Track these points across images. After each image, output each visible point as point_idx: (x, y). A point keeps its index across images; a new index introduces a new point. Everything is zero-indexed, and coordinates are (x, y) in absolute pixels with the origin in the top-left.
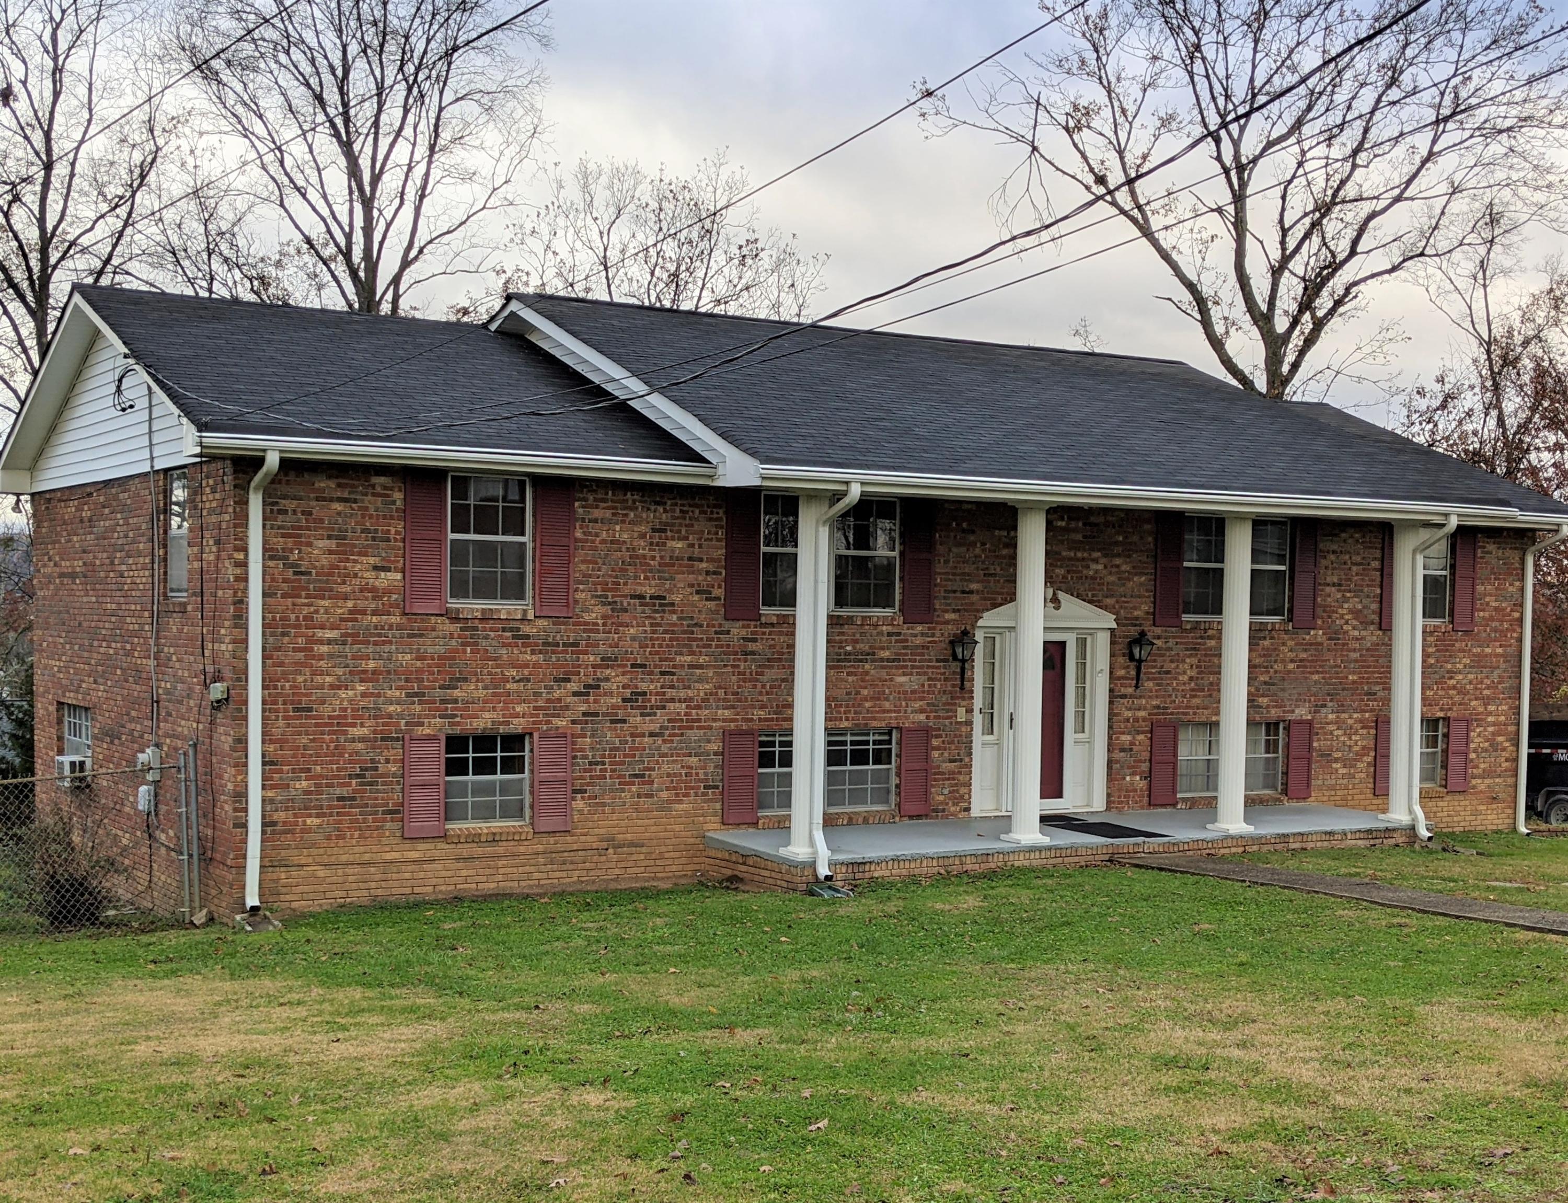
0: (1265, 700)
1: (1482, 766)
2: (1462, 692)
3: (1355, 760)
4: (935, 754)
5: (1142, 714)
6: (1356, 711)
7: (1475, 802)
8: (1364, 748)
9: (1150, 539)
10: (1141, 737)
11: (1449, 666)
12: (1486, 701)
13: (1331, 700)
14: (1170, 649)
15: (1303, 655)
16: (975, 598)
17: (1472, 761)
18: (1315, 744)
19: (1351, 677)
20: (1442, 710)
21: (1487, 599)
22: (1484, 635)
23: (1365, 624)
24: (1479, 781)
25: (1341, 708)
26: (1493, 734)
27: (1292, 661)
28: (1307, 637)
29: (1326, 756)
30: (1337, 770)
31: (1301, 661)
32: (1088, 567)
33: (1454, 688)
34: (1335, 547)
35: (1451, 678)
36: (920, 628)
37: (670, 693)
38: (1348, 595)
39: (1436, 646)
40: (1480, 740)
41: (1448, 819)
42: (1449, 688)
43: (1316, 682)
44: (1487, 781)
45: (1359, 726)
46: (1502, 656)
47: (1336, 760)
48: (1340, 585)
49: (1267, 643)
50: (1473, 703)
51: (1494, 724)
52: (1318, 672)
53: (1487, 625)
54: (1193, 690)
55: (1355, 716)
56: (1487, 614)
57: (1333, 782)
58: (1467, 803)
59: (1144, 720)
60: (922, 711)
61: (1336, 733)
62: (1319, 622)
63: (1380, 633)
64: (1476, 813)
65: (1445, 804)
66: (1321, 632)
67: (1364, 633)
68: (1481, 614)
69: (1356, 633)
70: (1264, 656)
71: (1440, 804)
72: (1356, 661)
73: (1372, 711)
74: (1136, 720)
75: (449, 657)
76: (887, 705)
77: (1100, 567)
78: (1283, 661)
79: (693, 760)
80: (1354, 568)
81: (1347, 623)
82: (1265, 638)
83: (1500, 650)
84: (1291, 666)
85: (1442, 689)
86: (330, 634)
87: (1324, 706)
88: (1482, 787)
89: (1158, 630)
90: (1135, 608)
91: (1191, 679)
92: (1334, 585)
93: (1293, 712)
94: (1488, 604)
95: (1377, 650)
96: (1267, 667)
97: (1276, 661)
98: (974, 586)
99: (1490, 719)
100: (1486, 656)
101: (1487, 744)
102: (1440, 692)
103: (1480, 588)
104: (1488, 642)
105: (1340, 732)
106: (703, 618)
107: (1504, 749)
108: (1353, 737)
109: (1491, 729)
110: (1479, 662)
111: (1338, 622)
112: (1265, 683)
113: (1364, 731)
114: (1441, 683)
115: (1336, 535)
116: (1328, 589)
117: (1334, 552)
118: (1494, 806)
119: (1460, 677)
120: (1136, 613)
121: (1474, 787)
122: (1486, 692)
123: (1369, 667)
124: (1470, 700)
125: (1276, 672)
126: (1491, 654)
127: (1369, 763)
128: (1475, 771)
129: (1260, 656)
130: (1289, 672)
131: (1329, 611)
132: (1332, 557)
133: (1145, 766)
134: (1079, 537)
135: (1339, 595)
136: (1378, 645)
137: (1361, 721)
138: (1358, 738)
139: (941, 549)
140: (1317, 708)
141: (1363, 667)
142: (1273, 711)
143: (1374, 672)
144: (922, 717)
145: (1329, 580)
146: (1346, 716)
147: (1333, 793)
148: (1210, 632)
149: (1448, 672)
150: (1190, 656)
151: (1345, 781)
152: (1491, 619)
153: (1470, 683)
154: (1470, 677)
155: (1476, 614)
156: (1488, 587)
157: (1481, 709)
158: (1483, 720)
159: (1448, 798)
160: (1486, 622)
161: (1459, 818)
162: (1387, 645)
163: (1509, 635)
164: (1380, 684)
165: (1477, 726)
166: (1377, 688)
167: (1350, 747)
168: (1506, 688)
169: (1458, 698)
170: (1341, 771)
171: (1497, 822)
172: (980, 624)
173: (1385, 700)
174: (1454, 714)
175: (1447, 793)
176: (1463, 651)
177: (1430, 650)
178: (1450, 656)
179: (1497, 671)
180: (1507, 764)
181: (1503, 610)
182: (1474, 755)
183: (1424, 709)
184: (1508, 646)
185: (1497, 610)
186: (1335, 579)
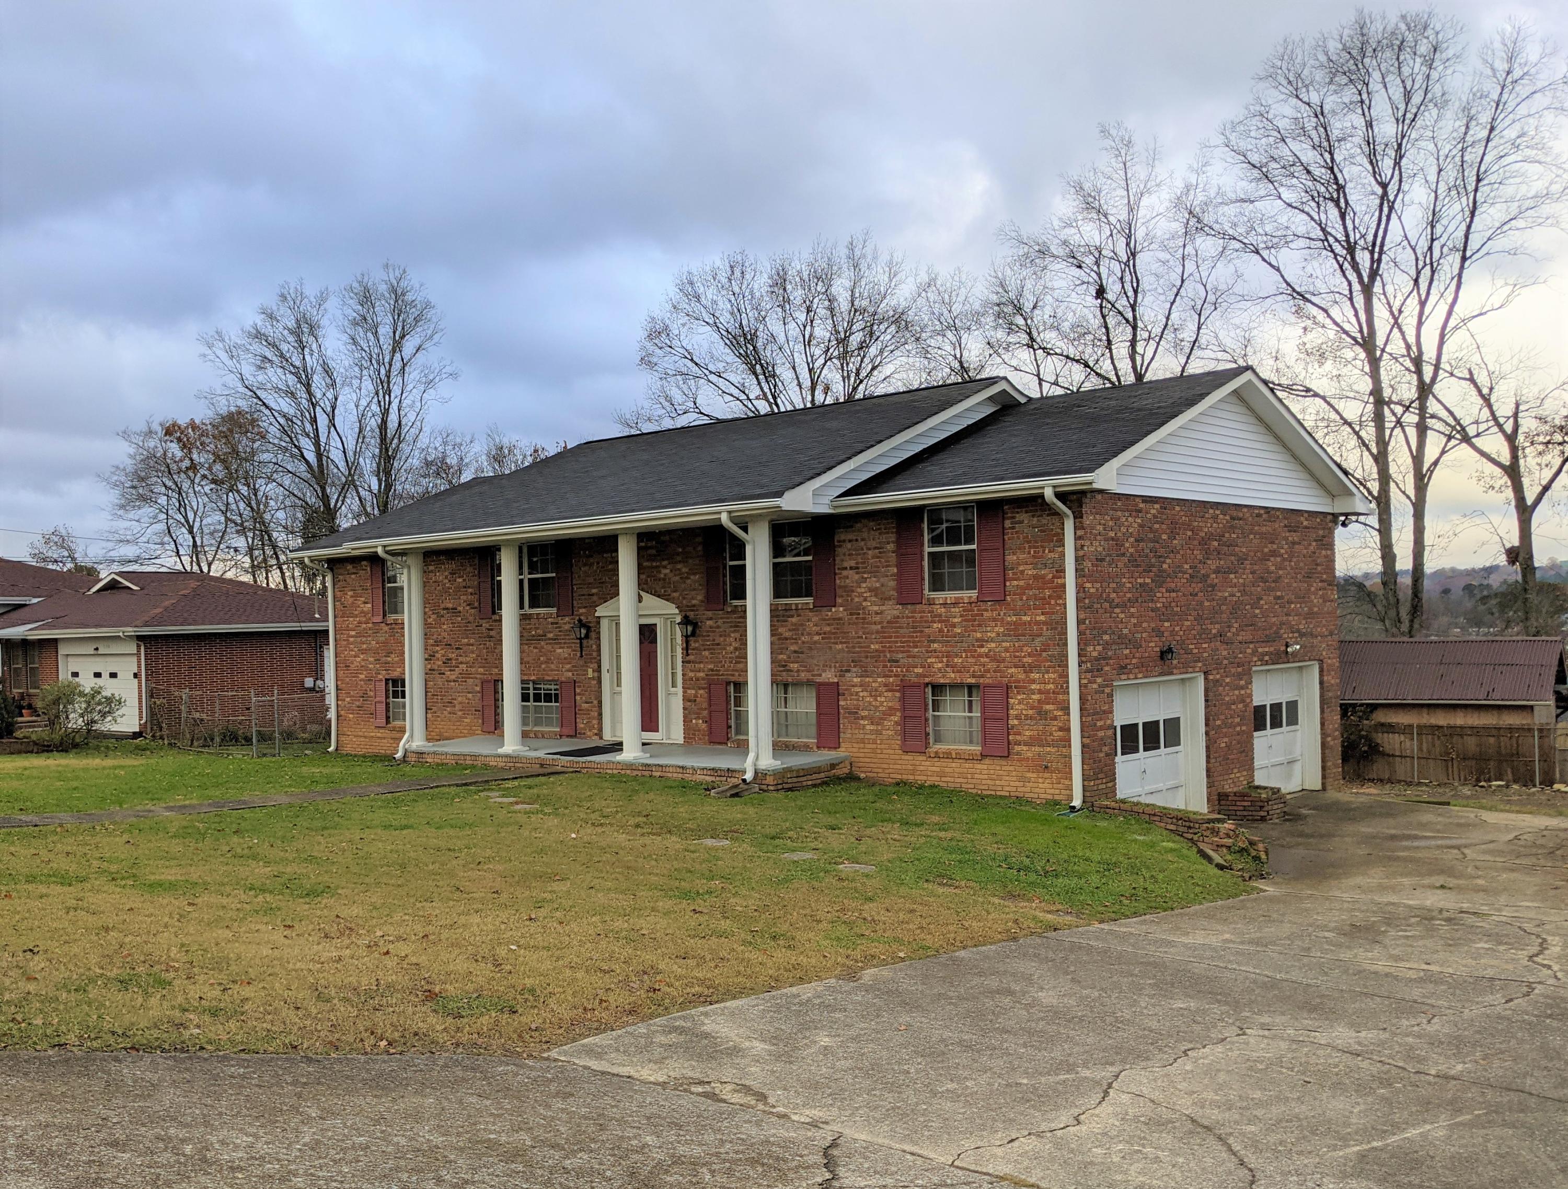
0: (796, 665)
1: (1027, 733)
2: (996, 659)
3: (881, 719)
4: (578, 698)
5: (702, 674)
6: (879, 676)
7: (1021, 769)
8: (890, 708)
9: (700, 548)
10: (701, 692)
11: (979, 635)
12: (1028, 669)
13: (855, 666)
14: (718, 627)
15: (828, 629)
16: (595, 598)
17: (1013, 727)
18: (841, 703)
19: (872, 647)
20: (974, 676)
21: (1021, 568)
22: (1020, 603)
23: (885, 599)
24: (1025, 748)
25: (865, 674)
26: (1039, 701)
27: (818, 634)
28: (830, 614)
29: (854, 714)
30: (864, 726)
31: (825, 634)
32: (660, 572)
33: (987, 656)
34: (850, 536)
35: (982, 646)
36: (567, 619)
37: (460, 659)
38: (866, 576)
39: (961, 616)
40: (1022, 706)
41: (989, 782)
42: (980, 656)
43: (840, 651)
44: (1037, 749)
45: (884, 689)
46: (1045, 623)
47: (863, 718)
48: (857, 568)
49: (794, 620)
50: (1010, 671)
51: (1040, 692)
52: (842, 643)
53: (1024, 594)
54: (737, 657)
55: (879, 680)
56: (1022, 583)
57: (861, 736)
58: (1012, 768)
59: (703, 679)
60: (569, 671)
61: (861, 694)
62: (839, 600)
63: (900, 607)
64: (1023, 779)
65: (985, 767)
66: (841, 609)
67: (884, 608)
68: (1015, 583)
69: (876, 608)
70: (793, 630)
71: (979, 766)
72: (877, 632)
73: (896, 676)
74: (698, 679)
75: (385, 643)
76: (553, 666)
77: (668, 571)
78: (809, 634)
79: (470, 695)
80: (870, 553)
81: (865, 600)
82: (792, 616)
83: (1042, 618)
84: (816, 638)
85: (973, 657)
86: (353, 633)
87: (848, 671)
88: (1030, 754)
89: (710, 614)
90: (693, 598)
91: (736, 649)
92: (851, 568)
93: (820, 675)
94: (1022, 572)
95: (897, 622)
96: (795, 639)
98: (594, 591)
99: (1033, 687)
100: (1025, 624)
101: (1030, 712)
102: (970, 660)
103: (1011, 558)
104: (1025, 610)
105: (865, 694)
106: (471, 619)
107: (1055, 718)
108: (879, 699)
109: (1036, 697)
110: (1016, 631)
111: (857, 600)
112: (795, 652)
113: (890, 694)
114: (971, 651)
115: (852, 527)
116: (845, 573)
117: (850, 541)
118: (1047, 775)
119: (993, 645)
120: (694, 602)
121: (1018, 753)
122: (1029, 660)
123: (890, 637)
124: (1007, 668)
126: (1030, 623)
127: (896, 723)
128: (1018, 738)
130: (815, 642)
131: (849, 591)
132: (849, 545)
133: (705, 713)
134: (654, 552)
135: (857, 577)
136: (898, 617)
137: (886, 685)
138: (883, 699)
139: (575, 569)
140: (843, 672)
141: (884, 638)
142: (803, 675)
143: (896, 642)
144: (570, 674)
145: (846, 564)
146: (871, 680)
147: (862, 746)
149: (977, 640)
150: (734, 632)
151: (873, 737)
152: (1029, 587)
153: (1007, 650)
154: (1004, 644)
155: (1008, 584)
156: (1022, 556)
157: (1022, 676)
158: (1025, 687)
159: (987, 761)
160: (1022, 591)
161: (1003, 783)
162: (908, 617)
163: (1053, 602)
164: (903, 652)
165: (1018, 693)
166: (900, 656)
167: (876, 707)
168: (1053, 656)
169: (991, 666)
170: (868, 727)
171: (1052, 791)
172: (597, 614)
173: (910, 667)
174: (987, 681)
175: (983, 756)
176: (995, 620)
177: (956, 620)
178: (980, 625)
179: (1040, 639)
180: (1061, 733)
181: (1043, 577)
182: (1016, 722)
183: (953, 675)
184: (1053, 613)
185: (1036, 577)
186: (853, 563)
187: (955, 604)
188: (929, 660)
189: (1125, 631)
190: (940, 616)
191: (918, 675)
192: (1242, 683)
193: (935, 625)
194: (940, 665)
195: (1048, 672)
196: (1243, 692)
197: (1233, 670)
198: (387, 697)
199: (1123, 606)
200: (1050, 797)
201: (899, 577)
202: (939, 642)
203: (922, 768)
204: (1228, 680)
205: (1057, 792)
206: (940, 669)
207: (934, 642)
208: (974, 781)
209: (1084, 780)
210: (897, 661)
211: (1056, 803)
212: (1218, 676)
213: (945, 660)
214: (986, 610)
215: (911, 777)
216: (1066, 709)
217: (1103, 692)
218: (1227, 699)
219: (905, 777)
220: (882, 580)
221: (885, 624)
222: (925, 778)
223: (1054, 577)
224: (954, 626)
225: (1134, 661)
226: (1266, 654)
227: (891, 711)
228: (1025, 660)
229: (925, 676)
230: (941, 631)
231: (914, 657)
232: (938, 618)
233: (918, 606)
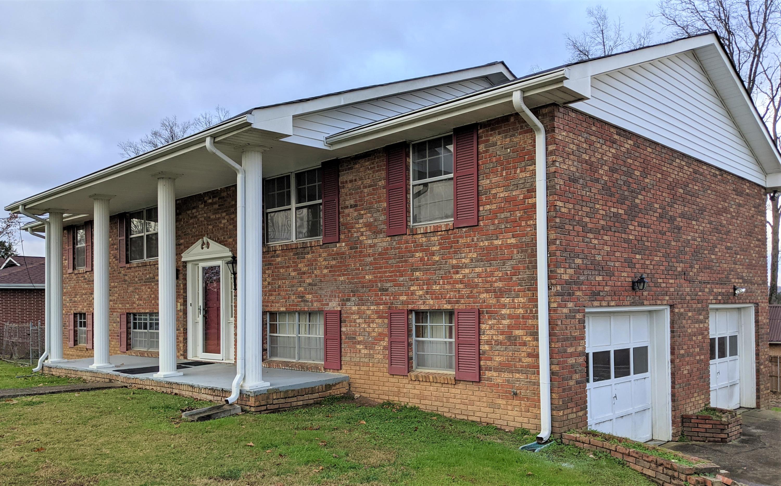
0: (310, 296)
1: (498, 359)
2: (470, 285)
3: (373, 343)
6: (372, 304)
7: (491, 395)
8: (380, 334)
11: (454, 262)
12: (499, 293)
13: (354, 296)
15: (334, 263)
17: (484, 353)
18: (343, 329)
19: (367, 277)
20: (449, 302)
21: (494, 191)
22: (492, 227)
23: (376, 233)
24: (495, 374)
25: (362, 302)
26: (509, 327)
27: (326, 268)
28: (335, 249)
29: (352, 338)
30: (360, 350)
31: (331, 267)
32: (221, 222)
33: (461, 282)
34: (351, 176)
35: (457, 273)
38: (362, 212)
39: (440, 244)
40: (493, 332)
41: (462, 407)
42: (456, 282)
43: (342, 282)
44: (506, 375)
45: (375, 316)
46: (515, 246)
47: (359, 343)
48: (356, 206)
49: (309, 256)
50: (483, 296)
51: (510, 317)
52: (344, 275)
53: (496, 217)
54: (270, 291)
55: (372, 308)
56: (494, 207)
57: (358, 359)
58: (483, 394)
61: (358, 321)
62: (342, 236)
63: (389, 239)
64: (493, 405)
65: (459, 391)
66: (344, 244)
67: (376, 241)
68: (488, 207)
69: (370, 242)
70: (308, 265)
71: (453, 391)
72: (371, 264)
73: (385, 304)
75: (74, 288)
77: (225, 221)
78: (320, 268)
80: (366, 190)
81: (362, 235)
82: (308, 253)
83: (513, 241)
84: (325, 271)
85: (449, 283)
87: (348, 300)
88: (499, 381)
92: (351, 207)
93: (328, 305)
94: (495, 195)
95: (386, 254)
96: (310, 273)
97: (315, 269)
99: (504, 311)
100: (496, 248)
101: (501, 338)
102: (446, 287)
103: (484, 182)
104: (497, 233)
105: (361, 320)
107: (524, 344)
108: (371, 325)
109: (506, 322)
110: (488, 255)
111: (355, 235)
112: (310, 284)
113: (380, 321)
114: (447, 278)
116: (346, 211)
117: (351, 181)
118: (516, 402)
119: (467, 271)
121: (489, 379)
122: (499, 284)
123: (381, 268)
124: (480, 293)
125: (316, 276)
126: (501, 246)
127: (384, 347)
128: (489, 363)
129: (306, 266)
130: (325, 276)
131: (349, 227)
132: (350, 185)
134: (216, 206)
135: (356, 214)
136: (387, 249)
137: (377, 312)
138: (375, 325)
140: (344, 301)
141: (376, 268)
142: (314, 304)
143: (385, 272)
145: (347, 203)
146: (365, 308)
147: (358, 368)
148: (278, 252)
149: (453, 267)
150: (268, 269)
151: (366, 360)
152: (501, 210)
153: (479, 276)
154: (477, 270)
155: (481, 208)
156: (494, 180)
157: (493, 301)
158: (496, 313)
159: (461, 386)
160: (494, 214)
161: (475, 408)
162: (395, 248)
163: (523, 224)
164: (390, 281)
165: (490, 318)
166: (389, 285)
167: (369, 333)
168: (523, 279)
169: (465, 292)
170: (363, 351)
171: (520, 419)
172: (183, 260)
173: (395, 295)
174: (462, 307)
175: (457, 381)
176: (469, 246)
177: (434, 248)
178: (455, 252)
179: (510, 263)
180: (530, 360)
181: (514, 199)
182: (487, 347)
183: (431, 302)
184: (524, 235)
185: (507, 200)
186: (352, 202)
187: (435, 232)
188: (412, 288)
189: (599, 258)
190: (422, 245)
191: (403, 303)
192: (701, 317)
193: (417, 255)
194: (421, 293)
195: (518, 296)
196: (701, 326)
197: (694, 306)
198: (75, 326)
199: (597, 232)
200: (518, 425)
201: (389, 211)
202: (420, 270)
203: (405, 390)
204: (690, 314)
205: (526, 420)
206: (420, 296)
207: (416, 270)
208: (449, 405)
209: (552, 410)
210: (387, 290)
211: (525, 432)
212: (682, 310)
213: (425, 287)
214: (461, 237)
215: (396, 399)
216: (535, 335)
217: (574, 317)
218: (689, 331)
219: (391, 398)
220: (375, 215)
221: (377, 256)
222: (407, 400)
223: (525, 198)
224: (433, 254)
225: (607, 289)
226: (720, 294)
227: (381, 336)
228: (496, 285)
229: (408, 304)
230: (422, 259)
231: (400, 285)
232: (420, 247)
233: (404, 237)
